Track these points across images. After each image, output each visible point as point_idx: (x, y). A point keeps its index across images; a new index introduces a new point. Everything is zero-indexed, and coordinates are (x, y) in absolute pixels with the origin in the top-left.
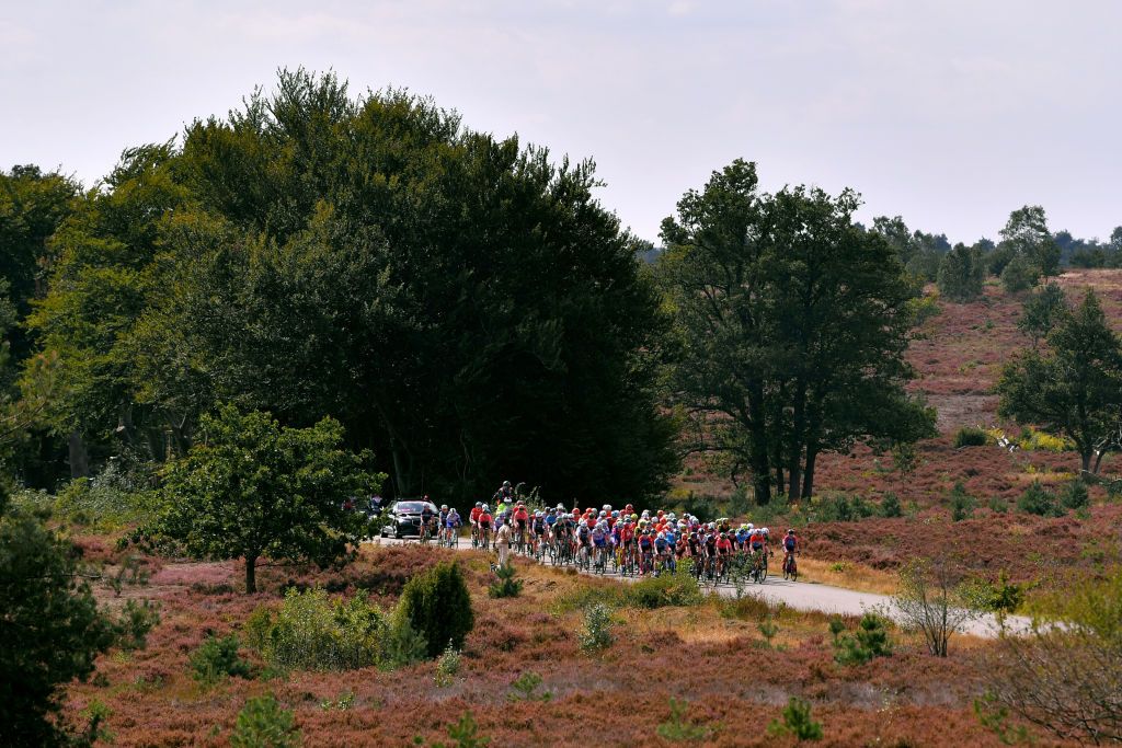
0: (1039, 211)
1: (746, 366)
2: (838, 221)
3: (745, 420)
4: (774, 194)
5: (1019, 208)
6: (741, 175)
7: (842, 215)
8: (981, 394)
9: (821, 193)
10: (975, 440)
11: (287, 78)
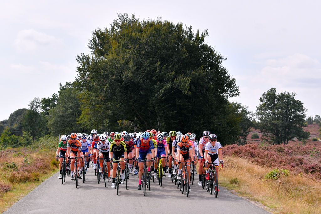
0: (319, 115)
1: (275, 124)
2: (292, 98)
3: (275, 135)
4: (280, 93)
5: (316, 115)
6: (273, 90)
7: (292, 97)
8: (315, 134)
9: (289, 93)
10: (315, 140)
11: (121, 15)
